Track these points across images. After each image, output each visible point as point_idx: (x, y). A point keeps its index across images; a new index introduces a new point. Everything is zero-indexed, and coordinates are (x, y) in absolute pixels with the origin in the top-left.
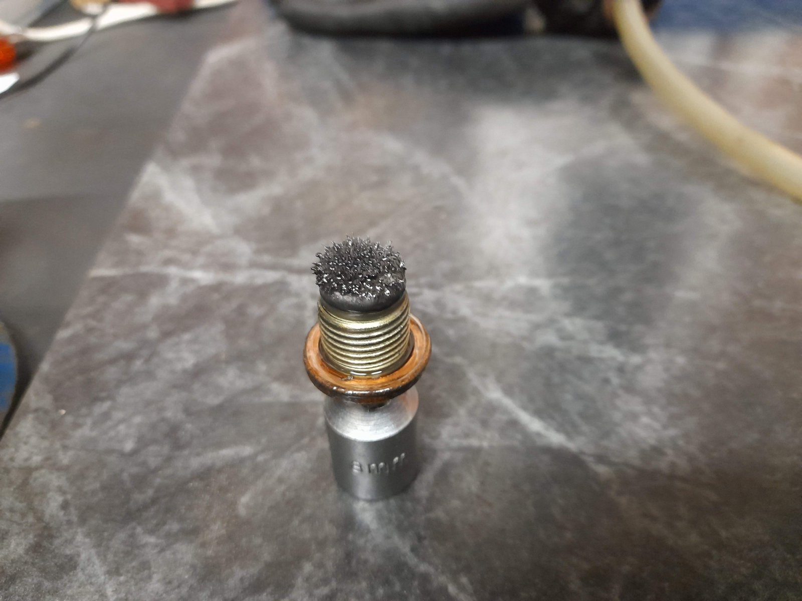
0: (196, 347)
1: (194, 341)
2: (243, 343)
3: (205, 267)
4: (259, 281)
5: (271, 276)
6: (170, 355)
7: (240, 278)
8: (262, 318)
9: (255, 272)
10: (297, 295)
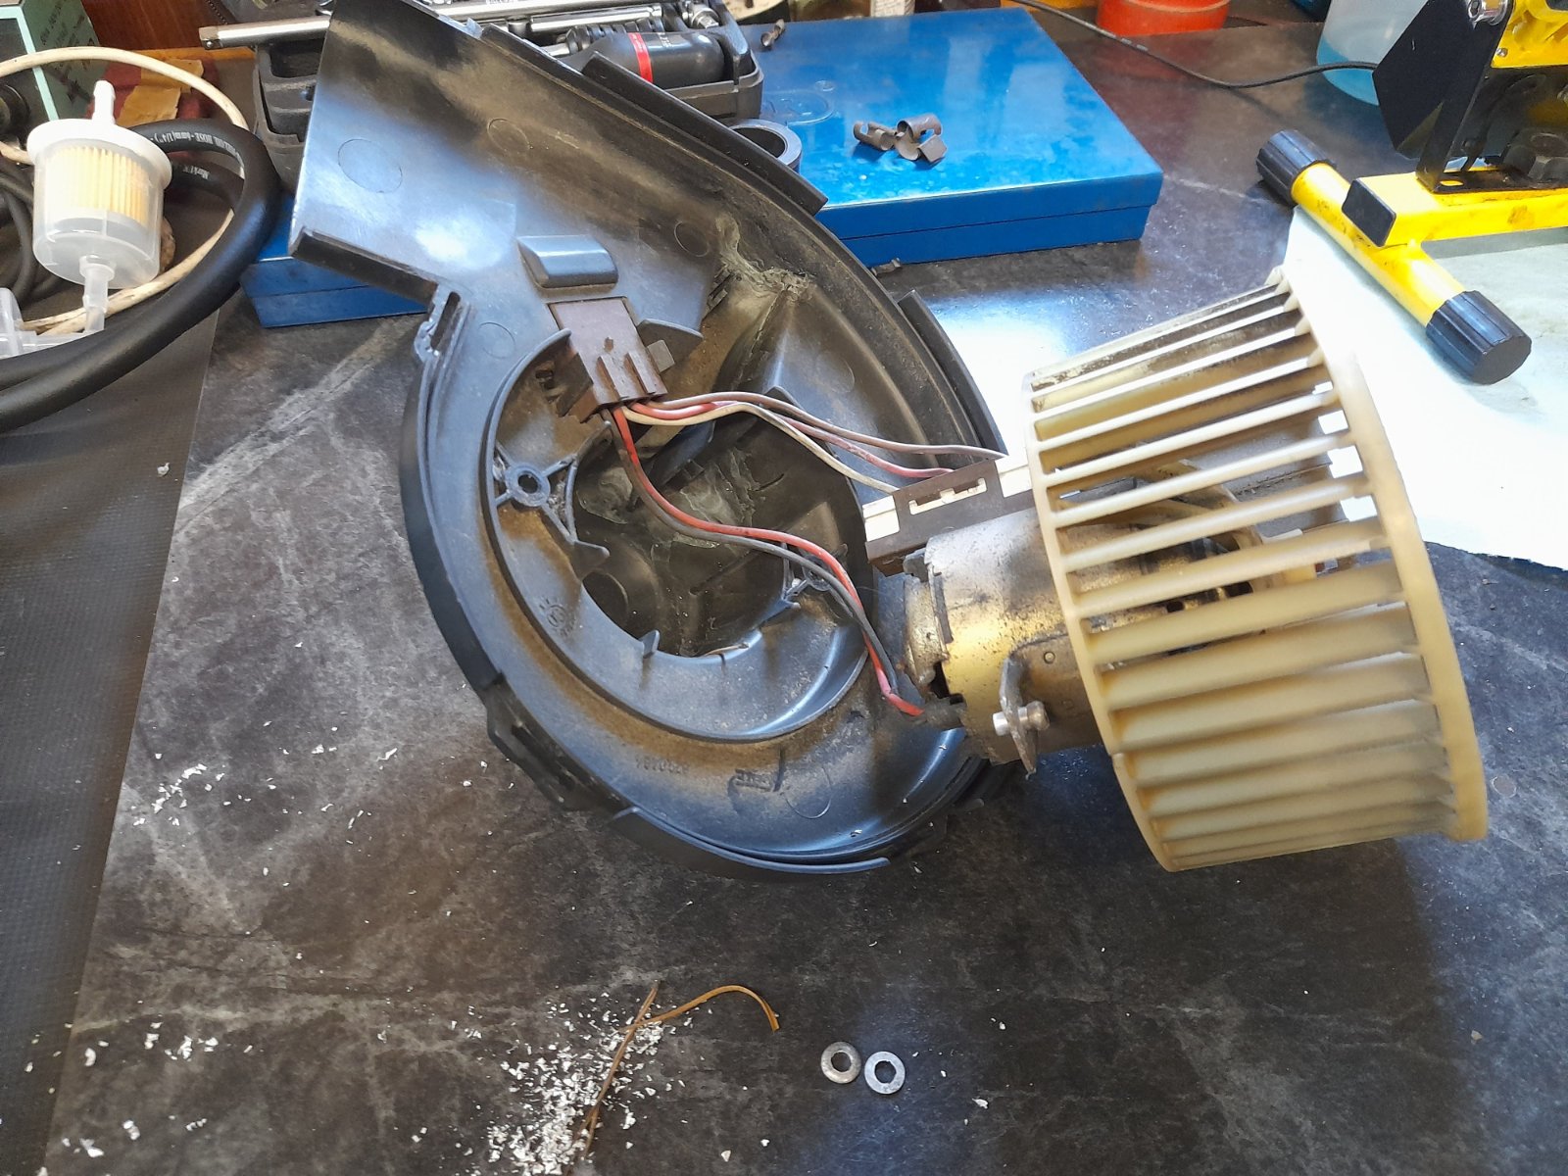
0: (236, 1144)
1: (232, 1135)
2: (292, 1130)
3: (230, 999)
4: (305, 1017)
5: (320, 1004)
6: (204, 1163)
7: (279, 1014)
8: (312, 1085)
9: (298, 1000)
10: (356, 1037)
